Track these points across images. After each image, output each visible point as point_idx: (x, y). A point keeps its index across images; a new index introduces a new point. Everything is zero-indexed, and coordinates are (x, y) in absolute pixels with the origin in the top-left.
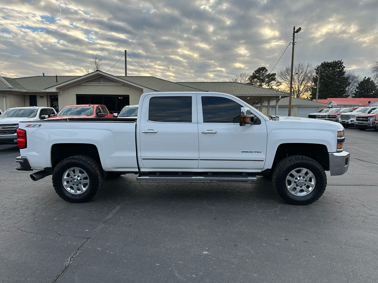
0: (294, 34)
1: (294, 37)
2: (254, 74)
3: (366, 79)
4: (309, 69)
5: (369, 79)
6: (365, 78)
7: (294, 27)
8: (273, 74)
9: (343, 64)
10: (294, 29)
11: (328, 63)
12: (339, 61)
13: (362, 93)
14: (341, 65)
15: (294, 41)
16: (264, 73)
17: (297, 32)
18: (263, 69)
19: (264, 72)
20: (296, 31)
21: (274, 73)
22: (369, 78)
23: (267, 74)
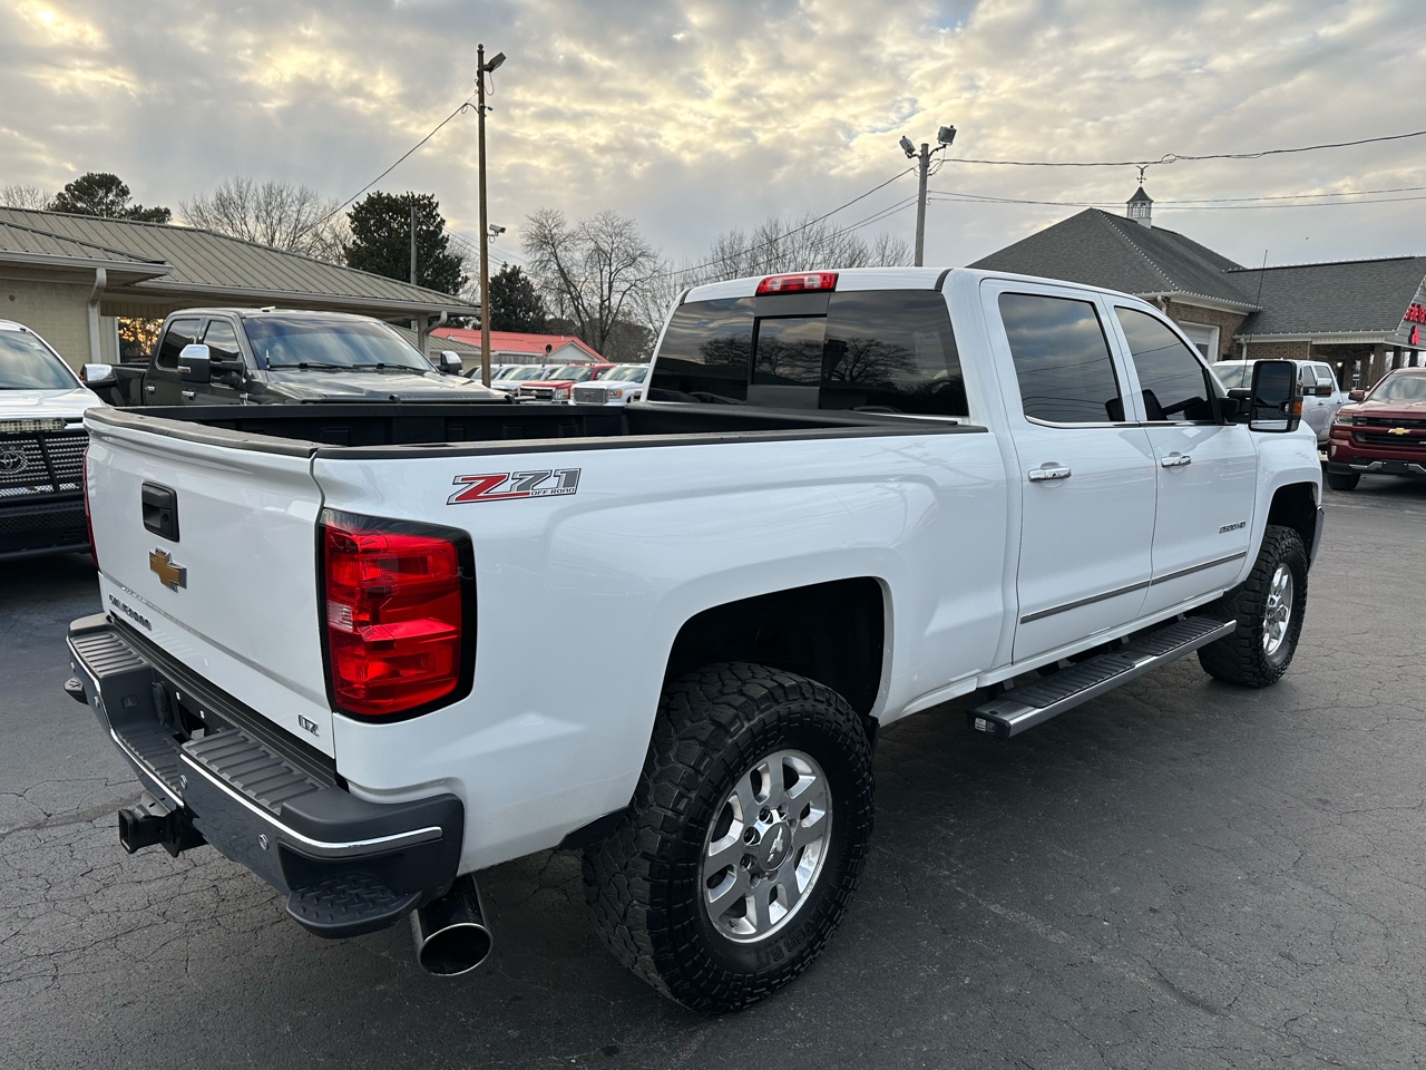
0: (480, 74)
1: (481, 83)
2: (65, 199)
3: (508, 270)
4: (309, 209)
5: (516, 271)
6: (506, 266)
7: (481, 47)
8: (157, 210)
9: (439, 210)
10: (481, 53)
11: (389, 197)
12: (424, 198)
13: (501, 315)
14: (431, 212)
15: (482, 99)
16: (113, 202)
17: (491, 68)
18: (109, 182)
19: (111, 197)
20: (486, 62)
21: (163, 207)
22: (515, 267)
23: (129, 206)
